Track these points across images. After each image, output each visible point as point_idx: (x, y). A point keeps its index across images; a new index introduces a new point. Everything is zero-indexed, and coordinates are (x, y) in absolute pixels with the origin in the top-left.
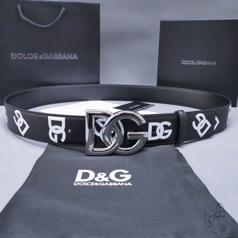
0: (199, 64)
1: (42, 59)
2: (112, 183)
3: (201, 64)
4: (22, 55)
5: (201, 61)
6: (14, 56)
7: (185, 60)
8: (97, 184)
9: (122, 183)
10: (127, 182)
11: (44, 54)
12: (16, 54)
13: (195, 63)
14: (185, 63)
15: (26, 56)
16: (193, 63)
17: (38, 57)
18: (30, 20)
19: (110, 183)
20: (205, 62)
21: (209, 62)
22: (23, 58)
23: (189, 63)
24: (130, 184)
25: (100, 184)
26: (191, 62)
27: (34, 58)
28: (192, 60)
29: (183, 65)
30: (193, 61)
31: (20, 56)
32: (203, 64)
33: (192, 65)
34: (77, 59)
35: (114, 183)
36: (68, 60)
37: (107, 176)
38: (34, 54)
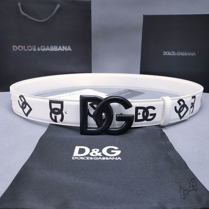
0: (180, 55)
1: (40, 50)
2: (105, 158)
3: (181, 55)
5: (181, 53)
6: (15, 48)
7: (166, 52)
8: (91, 158)
9: (113, 158)
10: (118, 156)
11: (42, 47)
12: (17, 46)
13: (176, 54)
14: (166, 54)
16: (173, 53)
18: (28, 16)
19: (103, 158)
20: (185, 52)
21: (188, 53)
23: (170, 54)
24: (119, 158)
25: (94, 158)
26: (172, 53)
28: (173, 51)
30: (174, 53)
32: (183, 55)
33: (172, 55)
35: (106, 158)
37: (101, 151)
38: (33, 46)
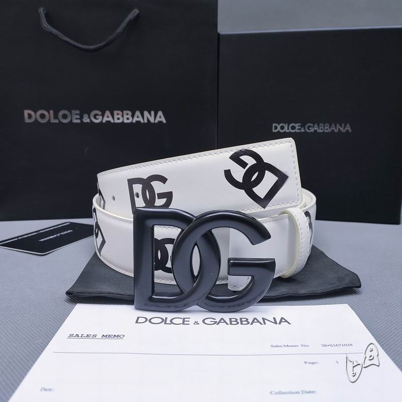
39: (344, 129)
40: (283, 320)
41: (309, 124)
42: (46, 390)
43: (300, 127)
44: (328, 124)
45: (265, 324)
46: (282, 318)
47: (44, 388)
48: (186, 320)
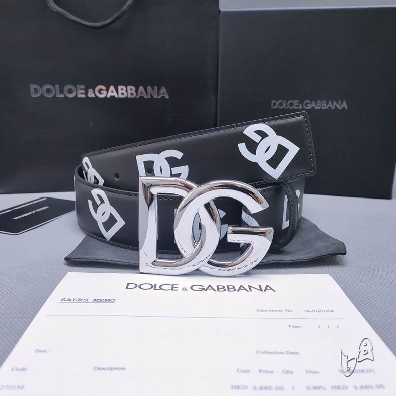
4: (53, 88)
15: (61, 92)
17: (86, 93)
22: (55, 95)
27: (76, 95)
29: (273, 109)
31: (48, 91)
34: (167, 97)
36: (148, 98)
39: (341, 106)
40: (268, 288)
41: (307, 101)
42: (40, 352)
43: (297, 104)
44: (325, 101)
45: (251, 290)
46: (267, 286)
47: (38, 350)
48: (174, 286)
